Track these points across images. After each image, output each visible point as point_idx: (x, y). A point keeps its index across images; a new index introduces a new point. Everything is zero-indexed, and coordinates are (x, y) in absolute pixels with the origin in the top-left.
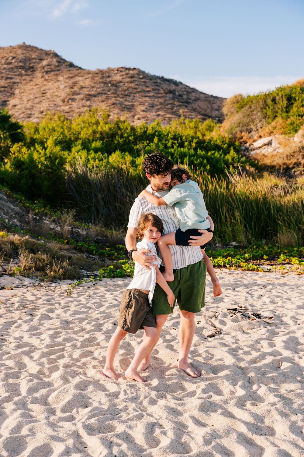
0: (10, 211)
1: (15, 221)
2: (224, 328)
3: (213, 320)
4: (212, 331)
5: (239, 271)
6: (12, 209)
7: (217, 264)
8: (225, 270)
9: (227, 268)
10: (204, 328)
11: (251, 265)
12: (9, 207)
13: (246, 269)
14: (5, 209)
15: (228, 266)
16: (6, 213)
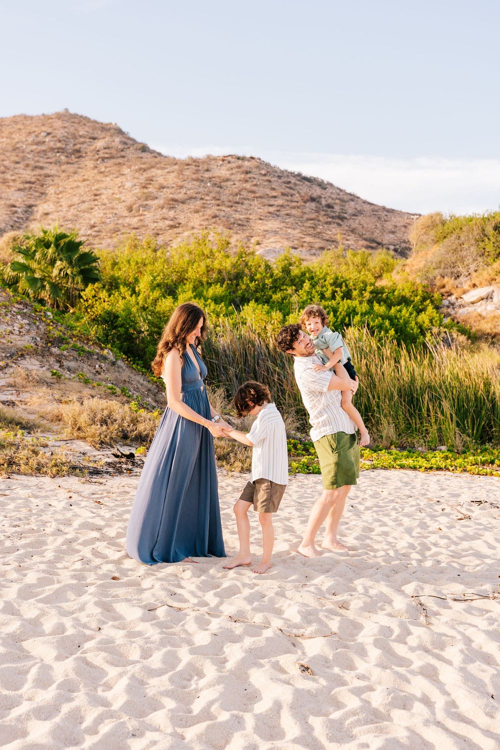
0: (140, 386)
1: (150, 399)
2: (473, 515)
3: (459, 508)
4: (460, 516)
5: (467, 474)
6: (142, 385)
7: (435, 466)
8: (447, 473)
9: (449, 471)
10: (451, 514)
11: (480, 469)
12: (139, 382)
13: (476, 473)
14: (134, 383)
15: (451, 469)
16: (137, 389)
